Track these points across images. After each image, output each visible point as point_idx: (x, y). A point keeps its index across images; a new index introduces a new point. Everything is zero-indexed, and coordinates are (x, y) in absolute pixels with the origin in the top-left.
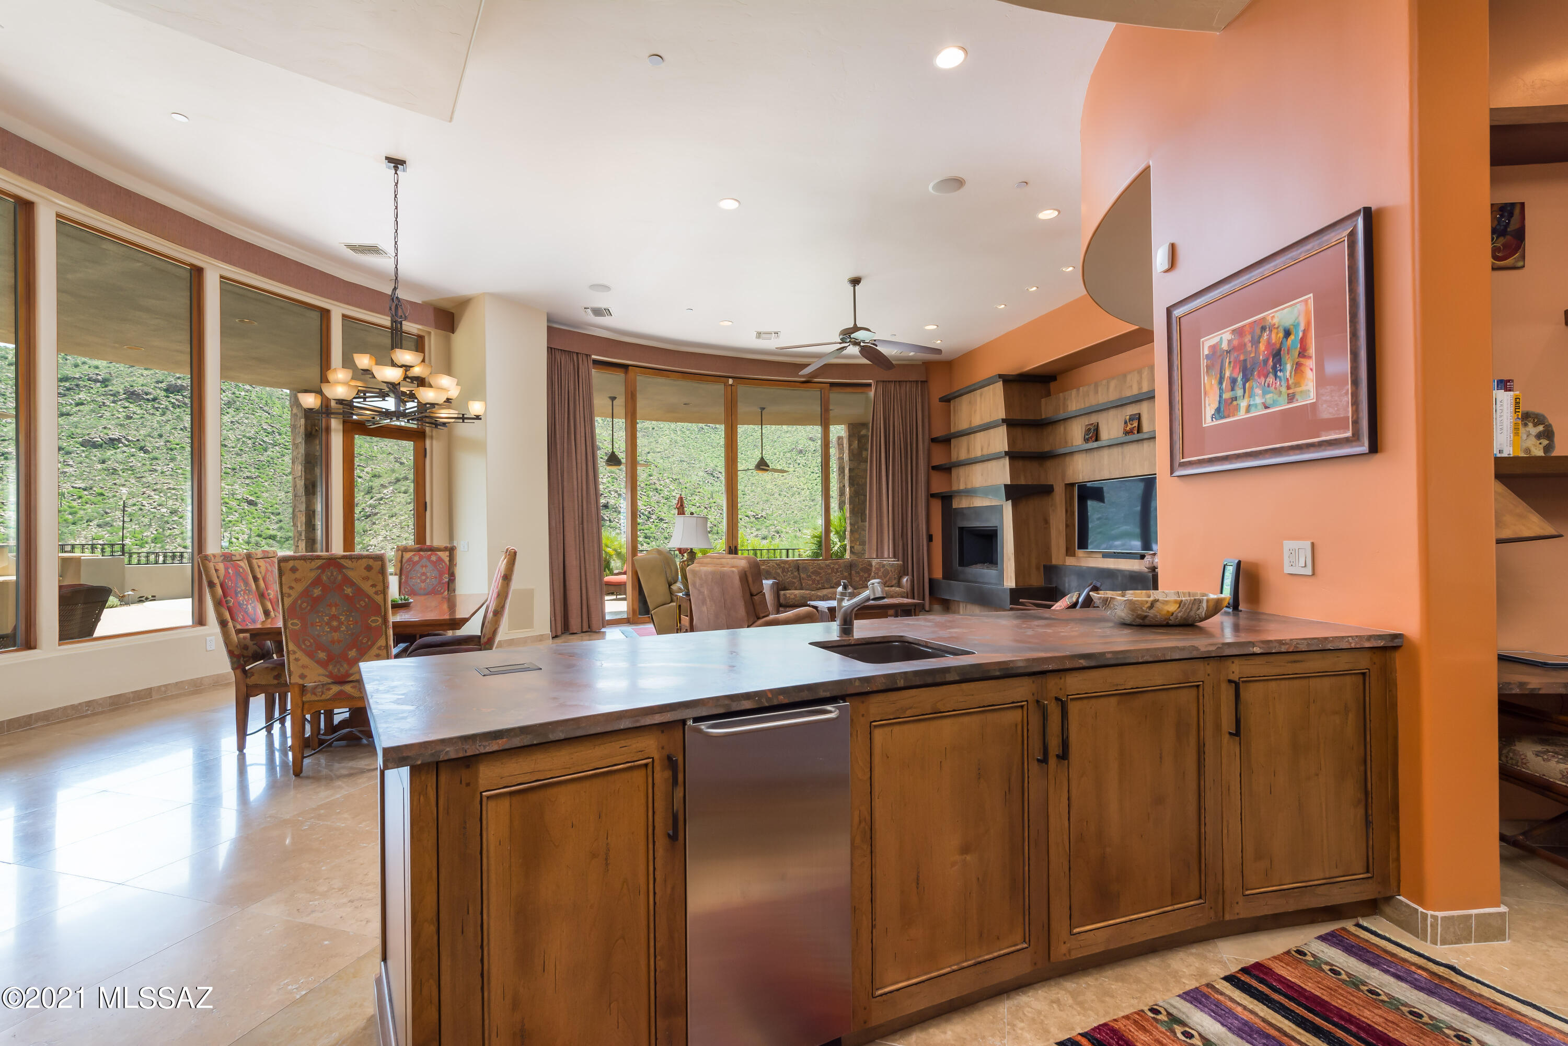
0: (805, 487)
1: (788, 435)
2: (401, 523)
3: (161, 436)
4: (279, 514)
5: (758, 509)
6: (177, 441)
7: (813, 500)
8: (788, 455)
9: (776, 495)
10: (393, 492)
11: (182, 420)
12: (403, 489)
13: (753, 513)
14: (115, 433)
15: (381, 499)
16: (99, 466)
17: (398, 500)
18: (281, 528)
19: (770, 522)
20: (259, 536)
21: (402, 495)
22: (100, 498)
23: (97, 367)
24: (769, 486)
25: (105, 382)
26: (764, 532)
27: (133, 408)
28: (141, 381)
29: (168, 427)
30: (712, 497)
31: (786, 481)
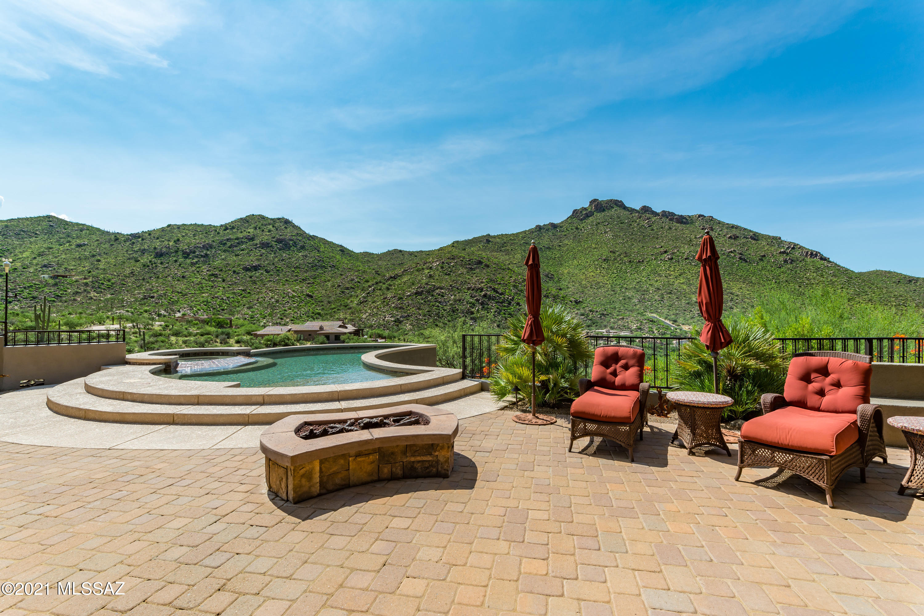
0: (608, 282)
1: (595, 250)
2: (377, 306)
3: (273, 264)
4: (322, 302)
5: (577, 297)
6: (280, 266)
7: (614, 291)
8: (596, 263)
9: (589, 288)
10: (374, 290)
11: (282, 256)
12: (379, 287)
13: (574, 300)
14: (256, 263)
15: (369, 293)
16: (248, 279)
17: (376, 294)
18: (323, 309)
19: (586, 305)
20: (313, 313)
21: (378, 291)
22: (249, 295)
23: (249, 232)
24: (584, 283)
25: (252, 239)
26: (582, 311)
27: (263, 251)
28: (266, 238)
29: (276, 259)
30: (548, 290)
31: (595, 279)
